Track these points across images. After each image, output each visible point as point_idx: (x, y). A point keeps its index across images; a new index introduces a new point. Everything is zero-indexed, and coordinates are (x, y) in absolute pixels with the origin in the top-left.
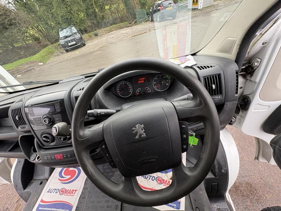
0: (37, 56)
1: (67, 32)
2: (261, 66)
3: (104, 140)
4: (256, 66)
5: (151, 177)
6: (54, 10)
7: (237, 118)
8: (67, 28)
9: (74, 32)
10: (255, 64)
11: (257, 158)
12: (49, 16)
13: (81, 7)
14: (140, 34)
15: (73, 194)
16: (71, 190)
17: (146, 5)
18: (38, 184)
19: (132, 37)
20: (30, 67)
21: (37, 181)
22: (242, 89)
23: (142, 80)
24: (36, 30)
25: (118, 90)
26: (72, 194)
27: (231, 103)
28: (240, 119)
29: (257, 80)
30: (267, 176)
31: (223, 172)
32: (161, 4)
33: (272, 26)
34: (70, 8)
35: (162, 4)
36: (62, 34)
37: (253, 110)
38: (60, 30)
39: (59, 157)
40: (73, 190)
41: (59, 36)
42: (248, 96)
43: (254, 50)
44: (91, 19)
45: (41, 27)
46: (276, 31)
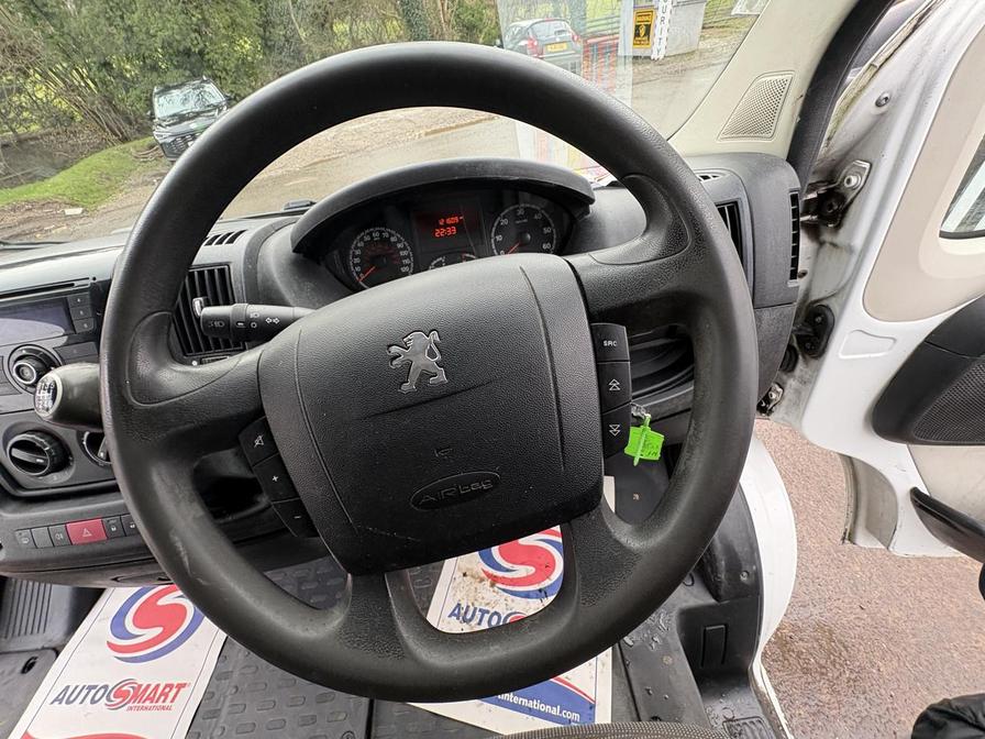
0: (60, 182)
1: (185, 100)
2: (869, 188)
3: (260, 411)
4: (853, 189)
5: (487, 616)
6: (135, 16)
7: (788, 386)
8: (183, 84)
9: (213, 101)
10: (849, 181)
11: (850, 536)
12: (116, 37)
13: (243, 15)
14: (457, 127)
15: (168, 703)
16: (158, 686)
17: (481, 32)
18: (13, 671)
19: (427, 134)
20: (29, 220)
21: (13, 658)
22: (805, 278)
23: (451, 225)
24: (62, 85)
25: (355, 265)
26: (164, 701)
27: (776, 312)
28: (798, 392)
29: (858, 242)
30: (880, 598)
31: (743, 584)
32: (530, 31)
33: (907, 37)
34: (202, 13)
35: (533, 32)
36: (164, 106)
37: (843, 354)
38: (156, 90)
39: (87, 534)
40: (167, 686)
41: (152, 114)
42: (824, 303)
43: (847, 128)
44: (281, 61)
45: (82, 77)
46: (923, 54)
